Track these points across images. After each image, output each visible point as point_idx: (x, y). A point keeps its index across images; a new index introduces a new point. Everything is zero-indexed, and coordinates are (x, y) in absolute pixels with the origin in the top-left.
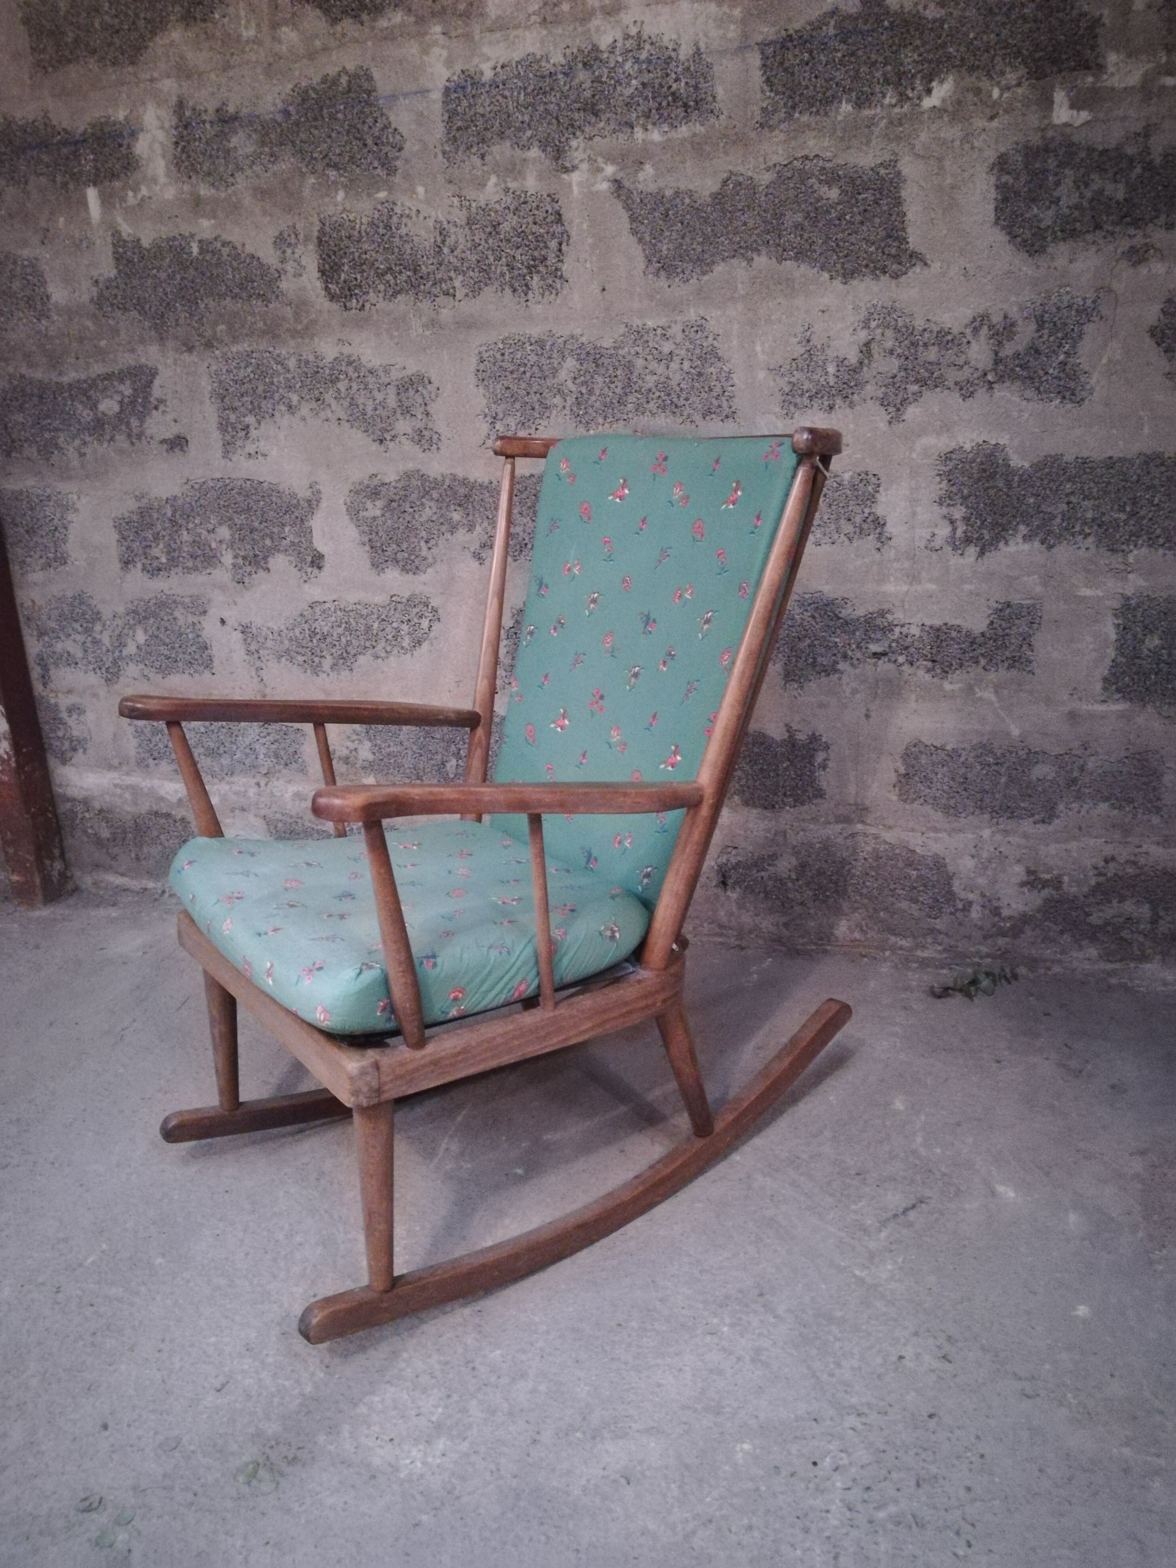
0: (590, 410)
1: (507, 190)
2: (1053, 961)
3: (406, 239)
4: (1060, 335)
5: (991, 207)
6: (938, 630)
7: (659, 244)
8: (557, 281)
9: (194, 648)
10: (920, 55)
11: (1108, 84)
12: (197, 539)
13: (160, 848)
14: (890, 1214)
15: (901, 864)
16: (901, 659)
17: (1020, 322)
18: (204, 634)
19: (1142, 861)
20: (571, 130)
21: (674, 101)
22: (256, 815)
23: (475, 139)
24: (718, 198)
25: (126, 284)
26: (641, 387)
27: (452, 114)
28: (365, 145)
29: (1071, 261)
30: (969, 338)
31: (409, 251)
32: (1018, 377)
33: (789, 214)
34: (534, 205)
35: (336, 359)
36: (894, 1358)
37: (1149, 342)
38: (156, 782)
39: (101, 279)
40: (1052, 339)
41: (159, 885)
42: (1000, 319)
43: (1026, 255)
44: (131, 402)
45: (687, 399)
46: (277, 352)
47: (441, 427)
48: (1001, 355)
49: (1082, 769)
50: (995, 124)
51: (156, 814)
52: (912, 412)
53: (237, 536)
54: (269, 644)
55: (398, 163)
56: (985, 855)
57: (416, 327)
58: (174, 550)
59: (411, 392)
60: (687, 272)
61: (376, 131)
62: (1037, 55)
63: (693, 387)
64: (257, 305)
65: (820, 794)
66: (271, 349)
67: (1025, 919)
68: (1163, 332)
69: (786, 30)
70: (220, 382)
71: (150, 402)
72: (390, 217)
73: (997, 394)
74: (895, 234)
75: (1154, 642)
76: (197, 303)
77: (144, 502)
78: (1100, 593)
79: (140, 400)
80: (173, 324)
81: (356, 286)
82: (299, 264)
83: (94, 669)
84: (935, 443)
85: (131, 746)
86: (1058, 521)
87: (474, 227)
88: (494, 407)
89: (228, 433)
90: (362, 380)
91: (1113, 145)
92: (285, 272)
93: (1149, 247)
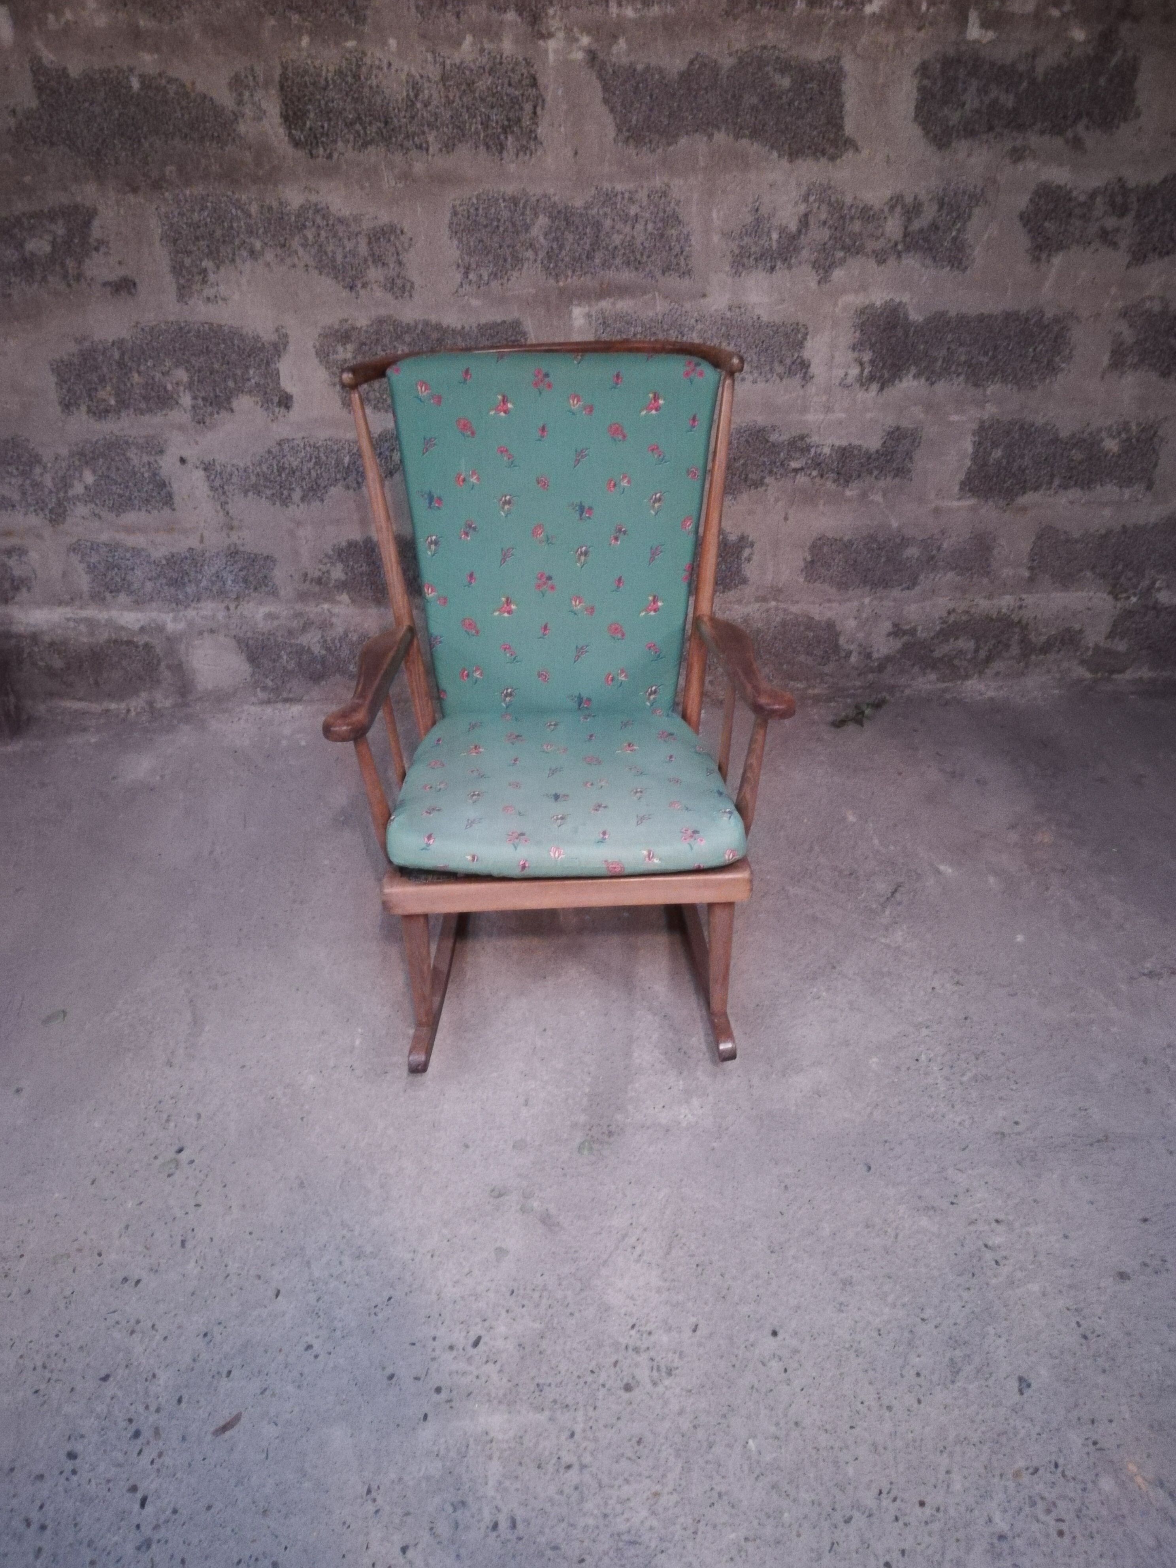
0: (560, 264)
1: (482, 50)
2: (905, 687)
3: (376, 90)
4: (954, 215)
5: (912, 105)
6: (845, 449)
7: (629, 115)
8: (532, 143)
9: (151, 486)
11: (1010, 9)
12: (151, 381)
13: (121, 672)
14: (885, 898)
15: (802, 628)
16: (814, 473)
17: (926, 203)
18: (162, 472)
19: (973, 610)
22: (226, 636)
24: (685, 76)
25: (51, 116)
26: (608, 245)
29: (969, 155)
30: (886, 213)
31: (379, 102)
32: (921, 248)
33: (746, 96)
34: (510, 67)
35: (301, 207)
37: (1018, 224)
38: (114, 613)
39: (19, 109)
40: (948, 218)
41: (123, 706)
42: (912, 199)
43: (935, 149)
44: (65, 243)
45: (649, 257)
46: (236, 196)
47: (413, 274)
48: (910, 229)
49: (939, 548)
50: (922, 34)
51: (116, 641)
52: (838, 274)
53: (196, 378)
54: (235, 479)
55: (368, 13)
56: (864, 616)
57: (388, 181)
58: (125, 392)
59: (383, 242)
60: (654, 142)
63: (655, 246)
64: (213, 148)
65: (745, 581)
66: (229, 193)
67: (888, 659)
68: (1029, 216)
70: (172, 225)
71: (88, 243)
72: (359, 67)
73: (904, 262)
74: (835, 121)
75: (998, 453)
76: (139, 141)
77: (87, 344)
78: (964, 418)
79: (76, 241)
80: (113, 162)
81: (322, 134)
82: (259, 107)
83: (35, 511)
84: (854, 300)
85: (84, 581)
86: (939, 363)
87: (448, 83)
88: (466, 258)
89: (183, 277)
90: (331, 228)
91: (1009, 62)
92: (243, 115)
93: (1025, 148)
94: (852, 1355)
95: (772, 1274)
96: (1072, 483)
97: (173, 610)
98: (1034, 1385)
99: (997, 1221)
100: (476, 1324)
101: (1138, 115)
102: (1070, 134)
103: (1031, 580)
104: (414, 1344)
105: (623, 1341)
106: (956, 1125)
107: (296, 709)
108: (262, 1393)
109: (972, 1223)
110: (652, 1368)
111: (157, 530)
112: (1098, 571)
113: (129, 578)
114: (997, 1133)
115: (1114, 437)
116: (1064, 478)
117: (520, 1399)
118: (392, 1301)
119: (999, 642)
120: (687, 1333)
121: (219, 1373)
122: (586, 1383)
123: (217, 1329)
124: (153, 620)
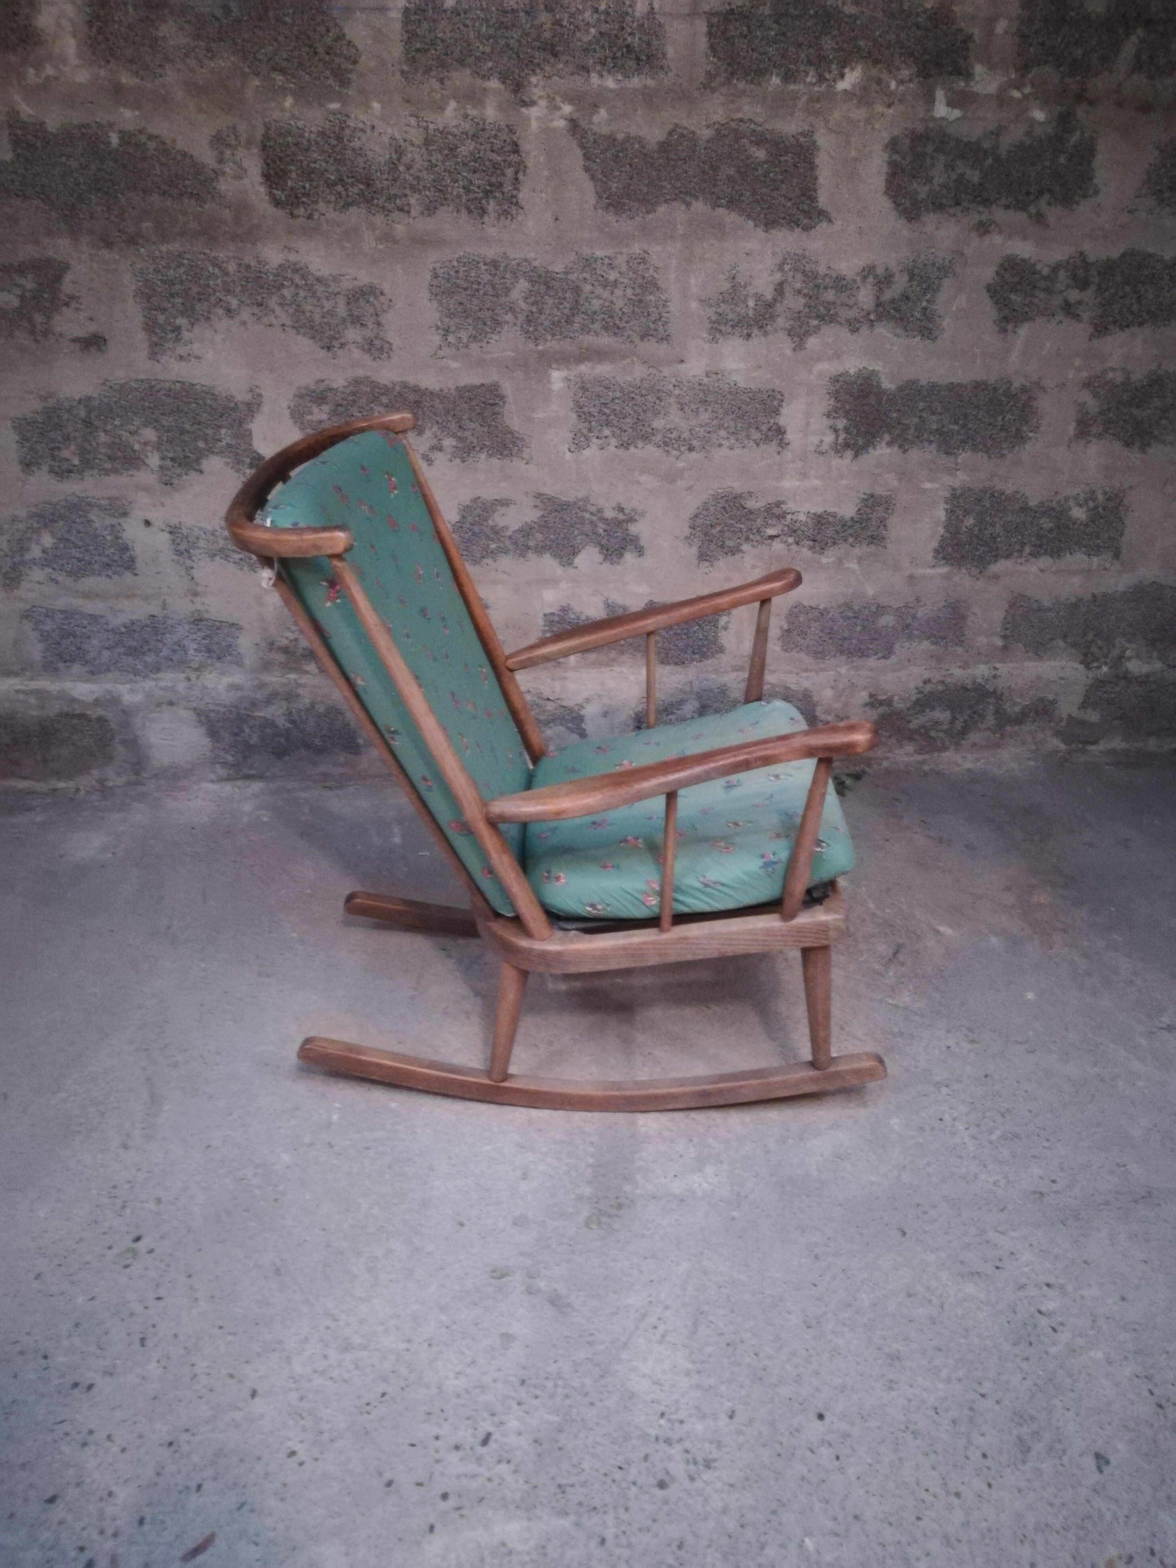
0: (540, 328)
1: (466, 116)
2: (883, 759)
3: (359, 153)
4: (924, 286)
5: (883, 178)
6: (819, 516)
7: (609, 183)
8: (513, 207)
9: (112, 550)
10: (837, 44)
11: (975, 89)
12: (117, 440)
13: (72, 748)
14: (887, 959)
16: (791, 540)
17: (897, 274)
18: (125, 535)
19: (948, 680)
20: (530, 66)
21: (628, 52)
22: (186, 709)
23: (435, 63)
24: (664, 147)
25: (25, 169)
26: (587, 310)
27: (411, 36)
28: (316, 53)
29: (937, 229)
30: (859, 283)
31: (362, 164)
32: (893, 317)
33: (723, 167)
34: (493, 133)
35: (280, 266)
36: (945, 1049)
37: (985, 296)
38: (67, 685)
40: (919, 289)
41: (71, 784)
42: (883, 270)
43: (905, 221)
44: (34, 298)
45: (627, 322)
46: (213, 254)
47: (392, 336)
48: (882, 299)
49: (914, 617)
50: (891, 111)
51: (67, 715)
52: (812, 342)
53: (165, 438)
54: (202, 543)
55: (353, 76)
56: (841, 686)
57: (369, 242)
58: (89, 452)
59: (362, 302)
60: (634, 210)
61: (328, 41)
62: (926, 57)
63: (633, 312)
64: (191, 205)
65: (721, 650)
66: (208, 251)
68: (995, 288)
69: (729, 4)
70: (146, 282)
71: (58, 298)
72: (343, 129)
73: (876, 331)
74: (808, 194)
75: (970, 521)
76: (116, 197)
77: (52, 402)
78: (936, 486)
79: (46, 296)
80: (88, 217)
81: (303, 194)
82: (240, 167)
84: (828, 368)
85: (36, 651)
86: (912, 430)
87: (431, 148)
88: (446, 320)
89: (156, 334)
90: (309, 288)
91: (974, 139)
92: (224, 174)
93: (991, 222)
94: (910, 1437)
95: (811, 1351)
96: (1043, 551)
97: (131, 681)
98: (1114, 1461)
99: (1048, 1285)
100: (484, 1420)
101: (1096, 192)
102: (1032, 210)
103: (1005, 648)
104: (413, 1445)
105: (652, 1432)
106: (991, 1186)
107: (256, 786)
108: (239, 1509)
109: (1022, 1287)
110: (688, 1461)
111: (117, 596)
112: (1069, 640)
113: (85, 646)
114: (1034, 1192)
115: (1081, 506)
116: (1035, 546)
117: (541, 1503)
118: (387, 1397)
119: (975, 713)
120: (724, 1420)
121: (187, 1488)
122: (614, 1481)
123: (184, 1437)
124: (109, 692)
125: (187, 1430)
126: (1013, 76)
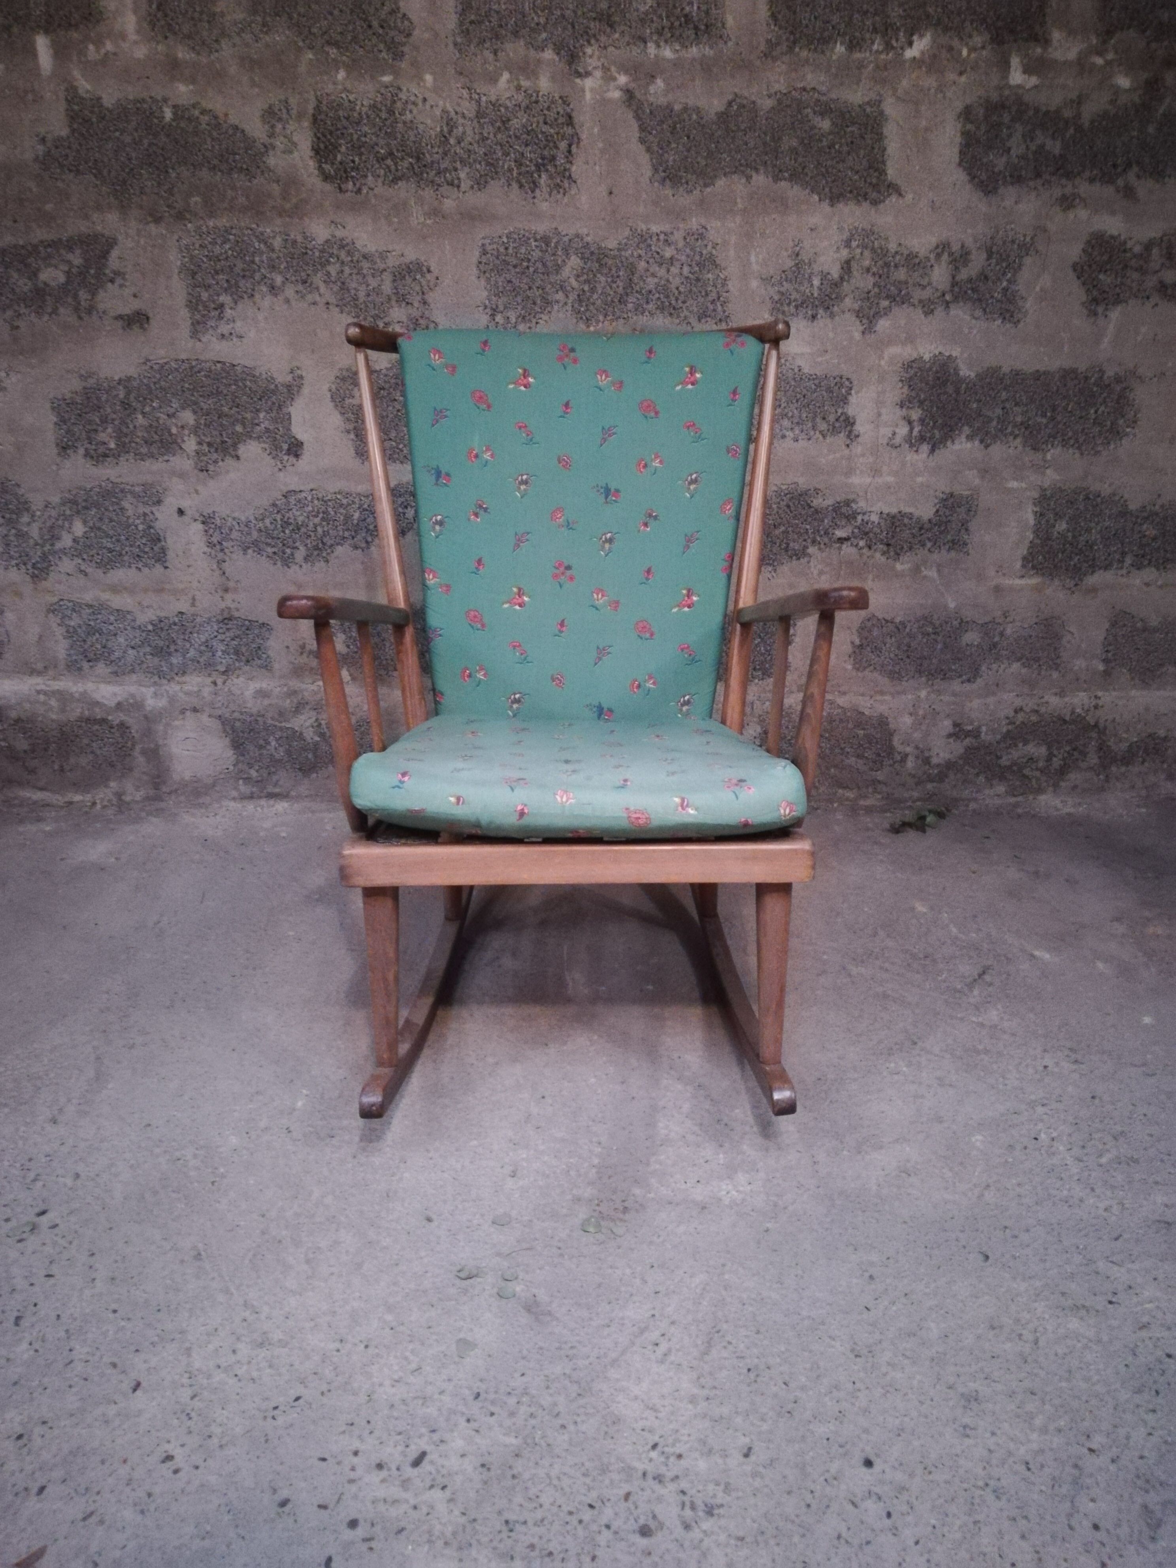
0: (591, 308)
1: (519, 88)
2: (969, 800)
3: (410, 126)
4: (1004, 265)
5: (956, 150)
6: (894, 517)
7: (666, 155)
8: (566, 181)
9: (144, 540)
10: (905, 10)
11: (1053, 56)
12: (155, 424)
13: (91, 757)
14: (971, 979)
15: (850, 726)
16: (862, 543)
17: (974, 252)
18: (158, 525)
19: (1043, 710)
20: (585, 37)
21: (686, 22)
22: (210, 716)
23: (489, 35)
24: (723, 117)
25: (80, 145)
26: (641, 288)
27: (465, 8)
28: (370, 27)
29: (1016, 203)
30: (933, 261)
31: (412, 137)
32: (970, 299)
33: (785, 139)
34: (546, 105)
35: (327, 241)
36: (1041, 1068)
37: (1072, 275)
38: (90, 686)
39: (49, 137)
40: (998, 268)
41: (88, 797)
42: (958, 247)
43: (982, 195)
44: (80, 273)
45: (684, 302)
46: (261, 229)
47: (438, 315)
48: (958, 278)
49: (1002, 634)
50: (963, 79)
51: (88, 720)
52: (883, 324)
53: (202, 422)
54: (235, 535)
55: (406, 49)
56: (921, 712)
57: (417, 217)
58: (126, 435)
59: (409, 280)
60: (691, 183)
61: (383, 13)
62: (1000, 24)
63: (690, 291)
64: (240, 180)
66: (254, 226)
67: (949, 765)
68: (1082, 267)
70: (192, 257)
71: (104, 274)
72: (394, 102)
73: (953, 312)
74: (876, 166)
75: (1062, 526)
76: (167, 172)
77: (92, 381)
78: (1024, 485)
79: (92, 271)
80: (138, 192)
81: (353, 169)
82: (290, 140)
83: (17, 565)
84: (900, 352)
85: (60, 648)
86: (994, 423)
87: (482, 121)
88: (495, 299)
89: (199, 312)
90: (355, 265)
91: (1053, 108)
92: (274, 148)
93: (1075, 196)
94: (990, 1497)
95: (858, 1385)
96: (1146, 562)
97: (155, 684)
100: (421, 1436)
102: (1120, 182)
103: (1107, 673)
104: (324, 1460)
105: (640, 1466)
106: (1101, 1212)
107: (281, 806)
108: (84, 1519)
109: (1144, 1327)
110: (683, 1505)
111: (146, 590)
113: (110, 644)
114: (1159, 1222)
116: (1137, 556)
117: (478, 1541)
118: (301, 1401)
119: (1074, 750)
120: (736, 1458)
121: (26, 1489)
122: (580, 1522)
123: (38, 1430)
124: (133, 696)
125: (44, 1423)
126: (1095, 42)
